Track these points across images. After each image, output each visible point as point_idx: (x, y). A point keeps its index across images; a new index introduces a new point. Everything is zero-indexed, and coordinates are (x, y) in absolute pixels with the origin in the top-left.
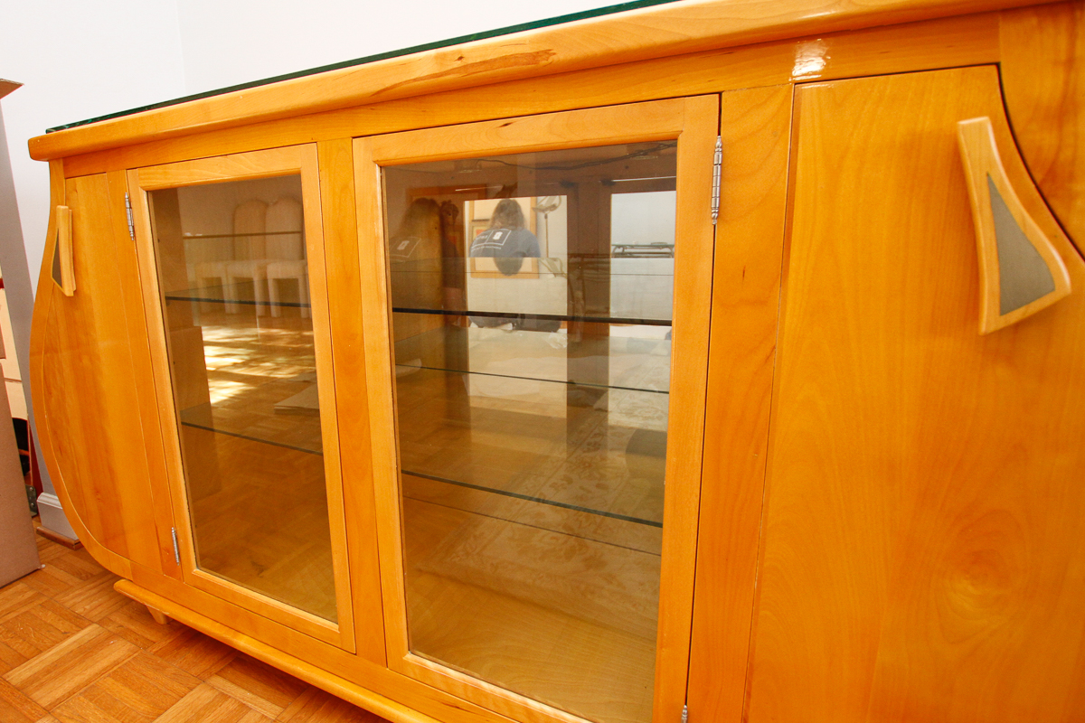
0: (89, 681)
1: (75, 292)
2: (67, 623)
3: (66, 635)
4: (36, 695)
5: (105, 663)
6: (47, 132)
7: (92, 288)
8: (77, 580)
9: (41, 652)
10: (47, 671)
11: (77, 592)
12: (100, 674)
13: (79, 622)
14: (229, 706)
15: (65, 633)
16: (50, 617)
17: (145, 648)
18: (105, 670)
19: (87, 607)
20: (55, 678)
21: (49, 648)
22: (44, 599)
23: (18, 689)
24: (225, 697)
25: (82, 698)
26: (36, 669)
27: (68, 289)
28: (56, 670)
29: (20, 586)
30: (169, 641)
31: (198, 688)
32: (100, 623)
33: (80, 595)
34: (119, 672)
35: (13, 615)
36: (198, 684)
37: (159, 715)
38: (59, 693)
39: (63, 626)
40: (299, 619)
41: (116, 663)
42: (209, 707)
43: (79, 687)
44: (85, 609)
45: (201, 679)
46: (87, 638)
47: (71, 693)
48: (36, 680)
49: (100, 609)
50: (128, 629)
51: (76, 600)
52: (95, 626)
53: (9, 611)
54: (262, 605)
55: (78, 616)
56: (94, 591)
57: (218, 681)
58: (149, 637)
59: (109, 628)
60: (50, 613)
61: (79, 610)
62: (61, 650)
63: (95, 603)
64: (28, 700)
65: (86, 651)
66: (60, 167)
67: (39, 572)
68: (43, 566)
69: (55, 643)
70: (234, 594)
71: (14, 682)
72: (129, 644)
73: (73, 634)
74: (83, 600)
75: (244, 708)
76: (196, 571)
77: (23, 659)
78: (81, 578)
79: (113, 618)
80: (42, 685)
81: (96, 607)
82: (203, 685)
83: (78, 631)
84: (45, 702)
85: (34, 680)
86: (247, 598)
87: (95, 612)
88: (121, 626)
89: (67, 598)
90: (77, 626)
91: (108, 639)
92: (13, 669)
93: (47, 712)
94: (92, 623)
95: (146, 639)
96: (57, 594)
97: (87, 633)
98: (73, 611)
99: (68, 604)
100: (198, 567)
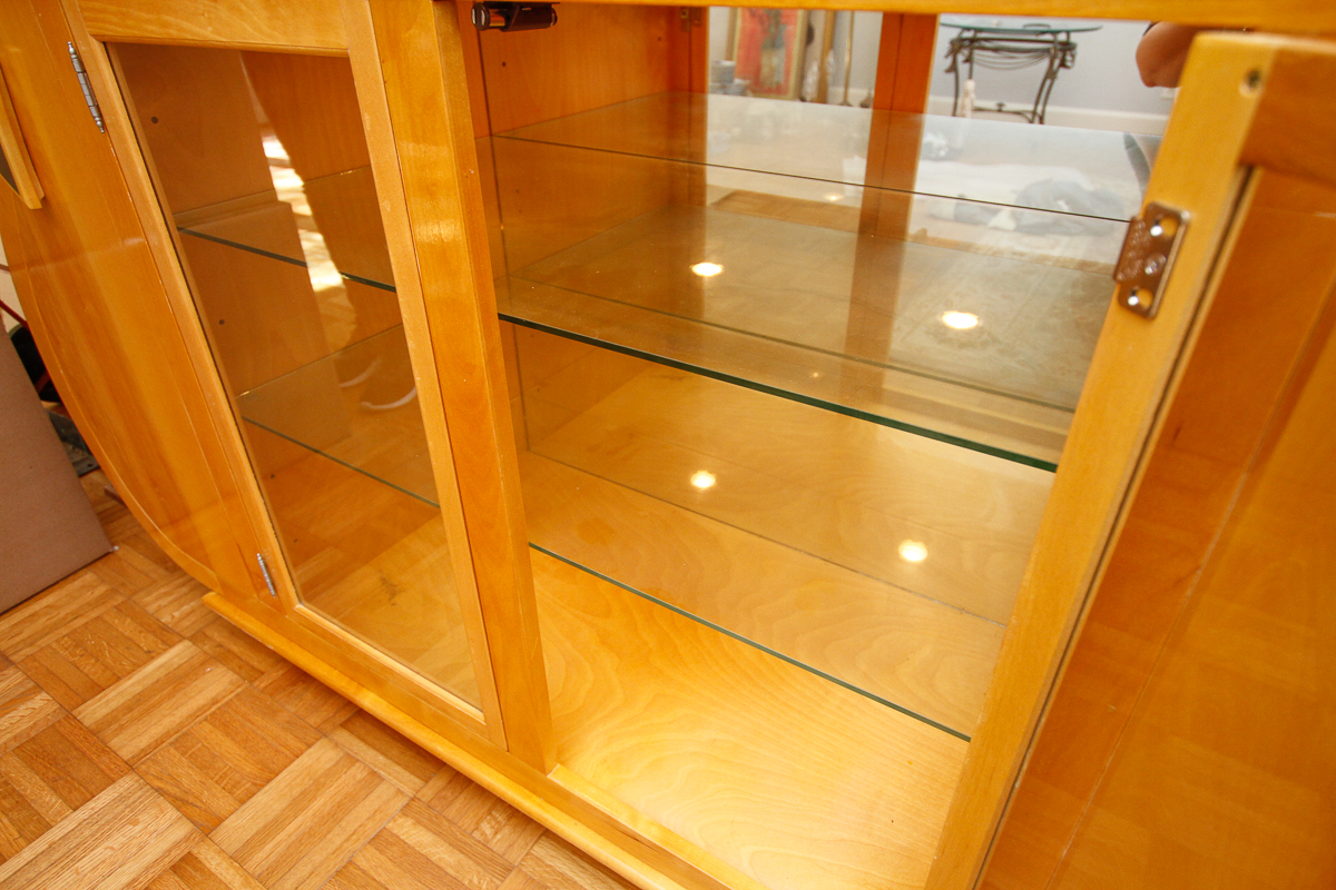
0: (181, 725)
2: (151, 638)
3: (151, 655)
4: (115, 743)
5: (200, 700)
8: (162, 571)
9: (119, 679)
10: (128, 708)
11: (162, 590)
12: (194, 716)
13: (167, 636)
14: (358, 773)
15: (149, 652)
16: (127, 627)
17: (251, 682)
18: (202, 709)
19: (177, 614)
20: (138, 719)
21: (129, 673)
22: (120, 599)
23: (93, 732)
24: (351, 759)
25: (172, 751)
26: (114, 705)
28: (140, 705)
29: (88, 577)
30: (281, 672)
31: (318, 744)
32: (193, 639)
33: (167, 594)
34: (219, 716)
35: (80, 622)
36: (318, 740)
37: (269, 781)
38: (144, 742)
39: (146, 641)
41: (215, 701)
42: (331, 773)
43: (168, 734)
44: (173, 617)
45: (321, 733)
46: (177, 662)
47: (158, 743)
48: (115, 720)
49: (192, 618)
50: (229, 651)
51: (163, 602)
52: (187, 643)
55: (165, 628)
56: (185, 589)
57: (344, 736)
58: (254, 665)
59: (206, 648)
60: (129, 620)
61: (166, 619)
62: (144, 678)
63: (186, 608)
64: (106, 750)
65: (177, 681)
67: (111, 556)
68: (116, 548)
69: (137, 666)
71: (87, 722)
72: (231, 672)
73: (159, 654)
74: (170, 603)
75: (374, 777)
76: (299, 607)
77: (97, 689)
78: (167, 569)
79: (209, 633)
80: (122, 728)
81: (188, 615)
82: (324, 741)
83: (165, 650)
84: (126, 753)
85: (111, 719)
87: (186, 623)
88: (220, 646)
89: (148, 599)
90: (164, 642)
91: (203, 664)
92: (84, 702)
93: (130, 766)
94: (183, 638)
95: (253, 668)
96: (135, 593)
97: (177, 654)
98: (158, 620)
99: (151, 609)
100: (300, 601)
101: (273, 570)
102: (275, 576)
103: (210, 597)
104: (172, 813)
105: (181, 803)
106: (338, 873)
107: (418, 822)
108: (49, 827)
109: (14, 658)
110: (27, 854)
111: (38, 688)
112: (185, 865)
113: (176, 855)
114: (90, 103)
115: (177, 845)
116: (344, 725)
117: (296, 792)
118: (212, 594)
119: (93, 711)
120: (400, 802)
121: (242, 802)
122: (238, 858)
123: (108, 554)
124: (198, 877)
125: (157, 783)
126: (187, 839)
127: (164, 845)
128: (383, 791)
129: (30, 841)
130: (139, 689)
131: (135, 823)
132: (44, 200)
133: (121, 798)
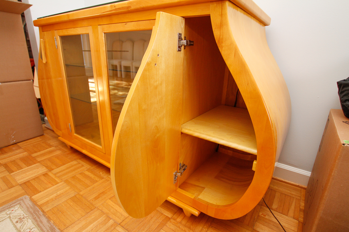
0: (50, 157)
1: (46, 62)
2: (48, 146)
4: (37, 159)
5: (54, 154)
6: (38, 19)
7: (50, 62)
8: (52, 138)
9: (40, 151)
10: (41, 155)
12: (53, 156)
13: (50, 146)
14: (80, 165)
17: (64, 153)
18: (54, 156)
19: (53, 144)
21: (42, 151)
22: (43, 141)
23: (34, 157)
24: (79, 163)
26: (38, 154)
27: (44, 61)
28: (43, 155)
29: (38, 138)
32: (55, 147)
33: (52, 141)
34: (57, 157)
37: (63, 165)
38: (42, 159)
39: (46, 147)
40: (94, 146)
41: (57, 155)
42: (75, 165)
43: (47, 158)
45: (75, 160)
46: (52, 149)
47: (46, 159)
48: (38, 156)
52: (54, 147)
53: (35, 143)
54: (88, 142)
55: (51, 145)
59: (57, 148)
60: (44, 144)
61: (51, 144)
63: (55, 143)
64: (35, 160)
65: (51, 152)
66: (41, 29)
69: (44, 150)
70: (82, 140)
73: (48, 148)
75: (83, 166)
76: (75, 134)
77: (36, 152)
79: (59, 146)
83: (50, 148)
84: (39, 160)
86: (85, 141)
87: (55, 145)
88: (60, 148)
89: (49, 141)
91: (56, 150)
92: (33, 153)
93: (39, 162)
94: (53, 147)
96: (47, 140)
99: (49, 143)
100: (75, 133)
101: (71, 126)
102: (71, 128)
103: (59, 138)
104: (45, 168)
105: (47, 167)
106: (72, 177)
107: (89, 172)
108: (22, 168)
109: (22, 147)
110: (18, 172)
111: (25, 151)
112: (45, 175)
113: (44, 173)
115: (44, 172)
116: (79, 159)
117: (68, 167)
119: (34, 155)
120: (87, 169)
121: (58, 167)
122: (55, 174)
123: (43, 135)
124: (47, 176)
125: (43, 164)
126: (47, 171)
127: (42, 172)
128: (83, 168)
129: (19, 170)
130: (43, 153)
131: (38, 169)
133: (36, 166)
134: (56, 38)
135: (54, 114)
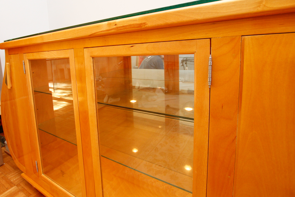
2: (8, 185)
3: (7, 189)
8: (13, 169)
11: (12, 174)
13: (11, 184)
15: (7, 188)
16: (3, 182)
19: (14, 179)
22: (3, 175)
30: (35, 194)
32: (17, 186)
39: (7, 186)
44: (14, 180)
46: (13, 191)
49: (18, 180)
50: (24, 189)
51: (12, 177)
52: (16, 186)
55: (11, 183)
56: (17, 174)
58: (30, 192)
59: (19, 188)
60: (4, 180)
61: (12, 180)
62: (5, 194)
63: (17, 178)
67: (3, 166)
68: (4, 164)
69: (4, 191)
72: (24, 194)
73: (9, 189)
74: (14, 177)
76: (43, 175)
78: (14, 169)
79: (21, 184)
81: (17, 180)
83: (11, 188)
87: (16, 182)
88: (23, 187)
89: (9, 175)
90: (11, 186)
91: (18, 192)
94: (15, 185)
95: (29, 193)
96: (7, 174)
97: (13, 189)
98: (10, 181)
99: (9, 178)
100: (43, 173)
101: (38, 165)
102: (39, 167)
103: (23, 174)
114: (24, 69)
118: (23, 173)
123: (2, 165)
132: (11, 87)
134: (25, 61)
135: (17, 146)
